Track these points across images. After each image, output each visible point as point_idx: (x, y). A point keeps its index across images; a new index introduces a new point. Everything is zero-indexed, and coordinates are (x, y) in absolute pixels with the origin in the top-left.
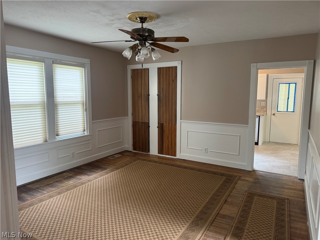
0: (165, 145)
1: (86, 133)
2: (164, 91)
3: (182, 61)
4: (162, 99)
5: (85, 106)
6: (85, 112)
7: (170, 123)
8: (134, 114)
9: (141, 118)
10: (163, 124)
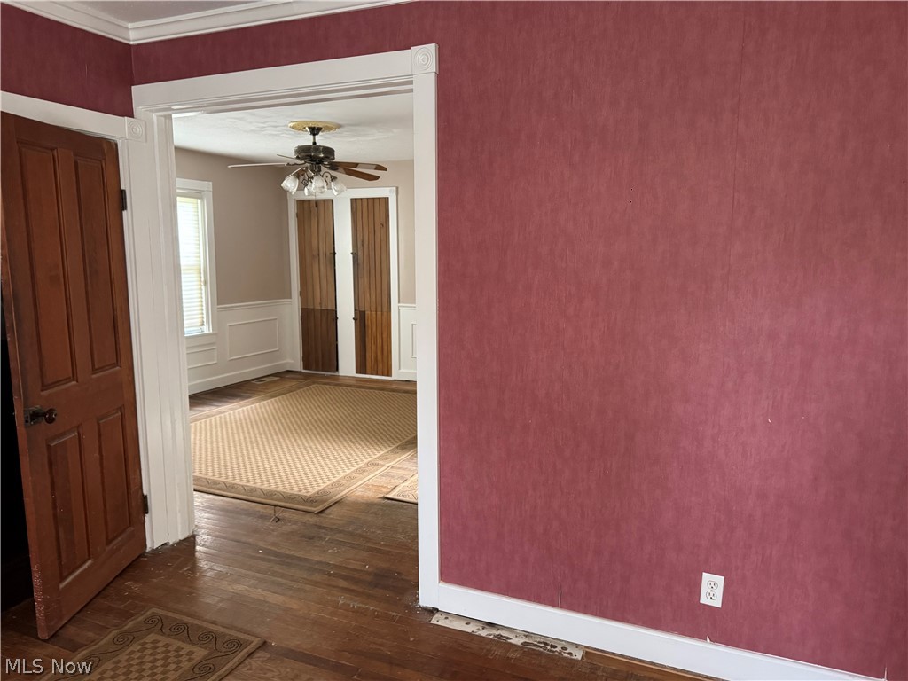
0: (370, 355)
1: (207, 330)
2: (366, 245)
3: (397, 188)
4: (360, 262)
5: (202, 275)
6: (203, 288)
7: (379, 309)
8: (303, 294)
9: (319, 301)
10: (365, 312)
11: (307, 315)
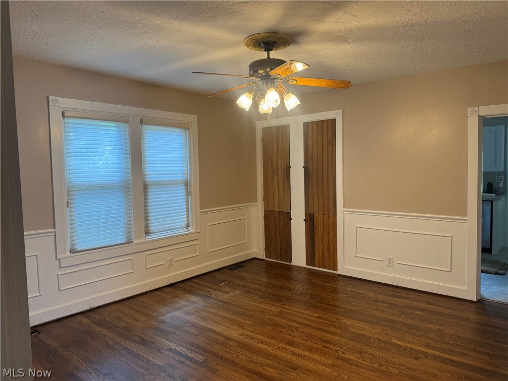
0: (318, 250)
1: (191, 230)
2: (315, 160)
3: (344, 110)
4: (310, 173)
5: (189, 188)
6: (189, 197)
7: (326, 212)
8: (265, 199)
9: (277, 205)
10: (314, 215)
11: (268, 216)
